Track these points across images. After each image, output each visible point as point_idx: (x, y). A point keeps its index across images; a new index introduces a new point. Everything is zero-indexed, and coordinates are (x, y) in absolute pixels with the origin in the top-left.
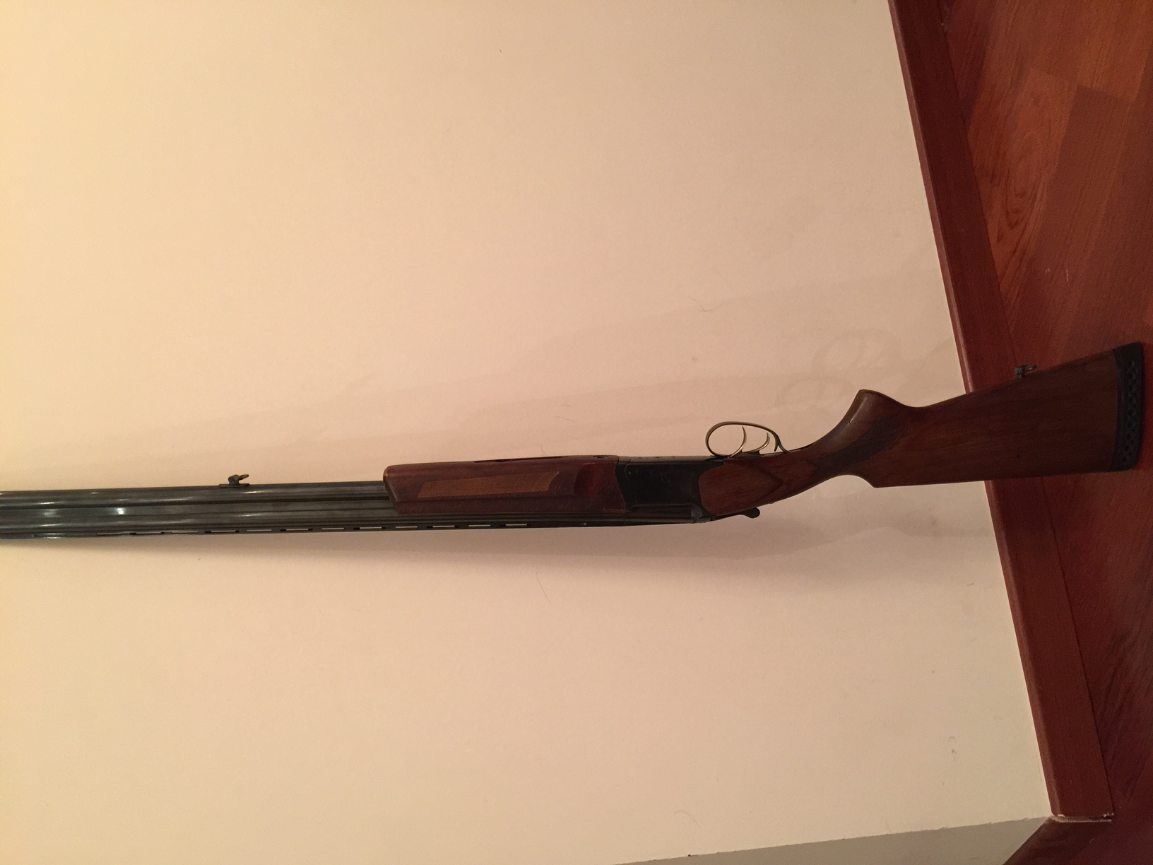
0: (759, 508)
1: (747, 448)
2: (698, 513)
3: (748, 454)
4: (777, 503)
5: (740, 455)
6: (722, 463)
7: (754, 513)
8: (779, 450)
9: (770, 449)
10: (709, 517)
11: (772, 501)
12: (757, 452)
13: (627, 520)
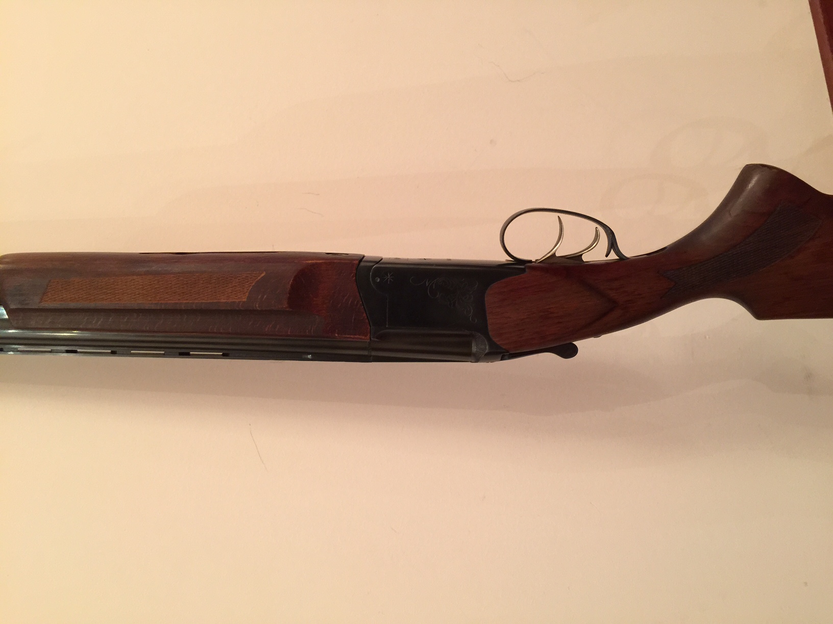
0: (577, 343)
1: (564, 250)
2: (483, 347)
3: (563, 259)
4: (605, 337)
5: (552, 261)
6: (523, 270)
7: (569, 351)
8: (613, 256)
9: (598, 255)
10: (500, 353)
11: (597, 333)
12: (578, 257)
13: (374, 353)
